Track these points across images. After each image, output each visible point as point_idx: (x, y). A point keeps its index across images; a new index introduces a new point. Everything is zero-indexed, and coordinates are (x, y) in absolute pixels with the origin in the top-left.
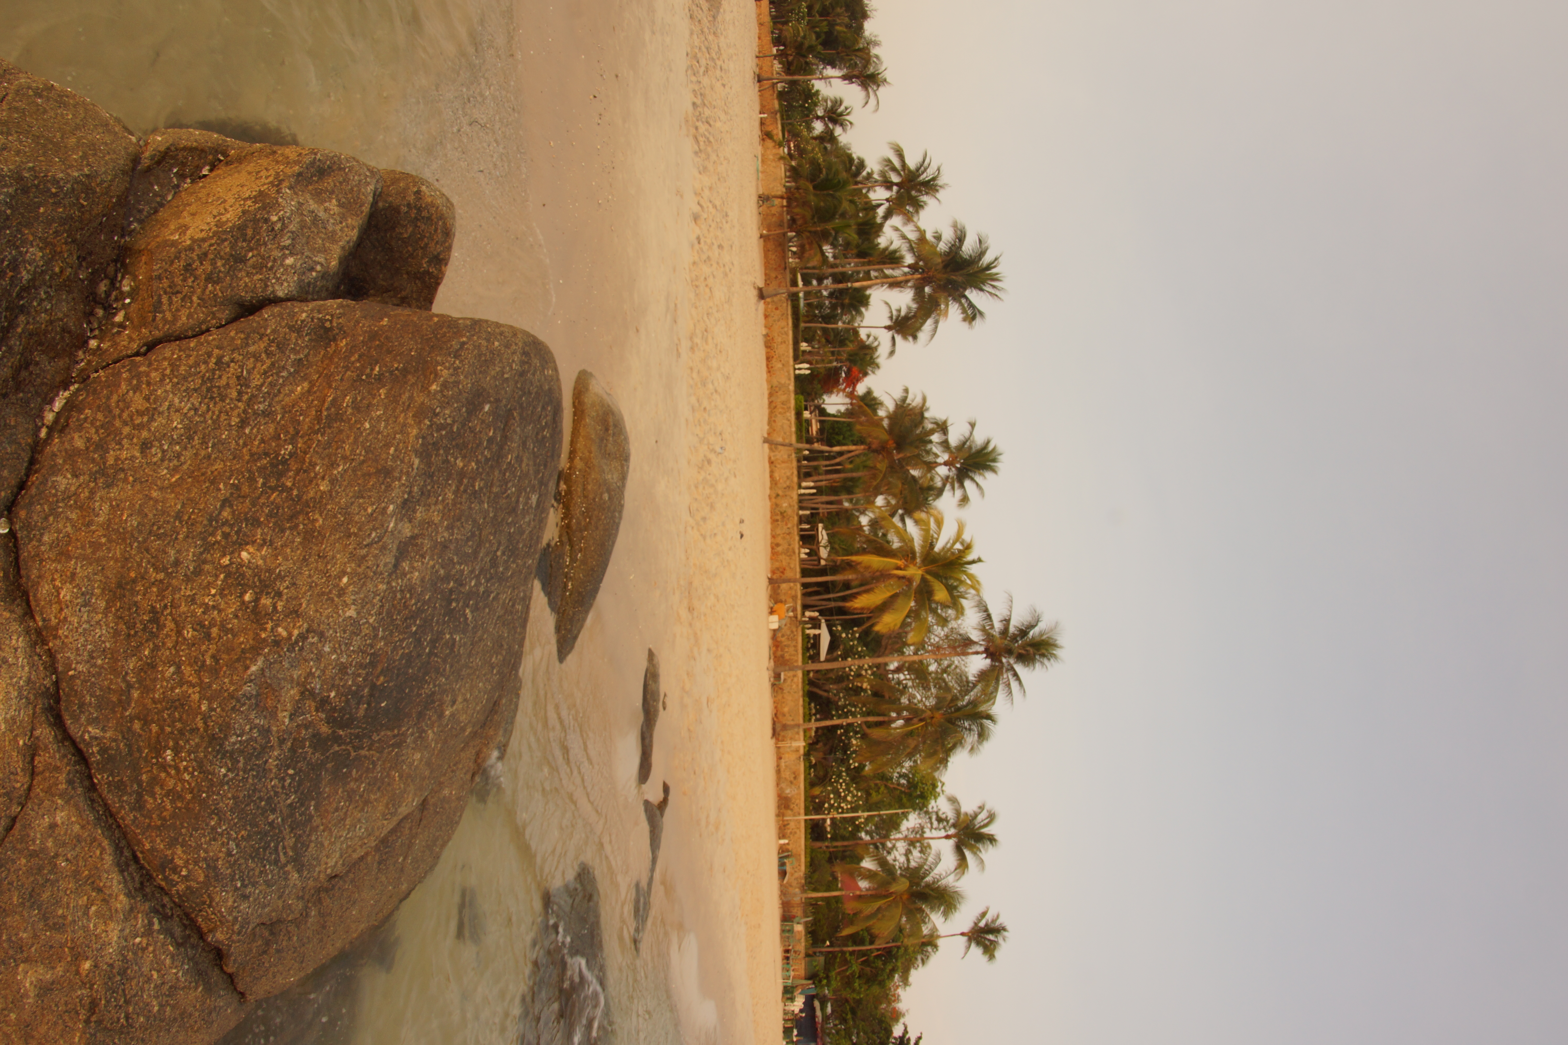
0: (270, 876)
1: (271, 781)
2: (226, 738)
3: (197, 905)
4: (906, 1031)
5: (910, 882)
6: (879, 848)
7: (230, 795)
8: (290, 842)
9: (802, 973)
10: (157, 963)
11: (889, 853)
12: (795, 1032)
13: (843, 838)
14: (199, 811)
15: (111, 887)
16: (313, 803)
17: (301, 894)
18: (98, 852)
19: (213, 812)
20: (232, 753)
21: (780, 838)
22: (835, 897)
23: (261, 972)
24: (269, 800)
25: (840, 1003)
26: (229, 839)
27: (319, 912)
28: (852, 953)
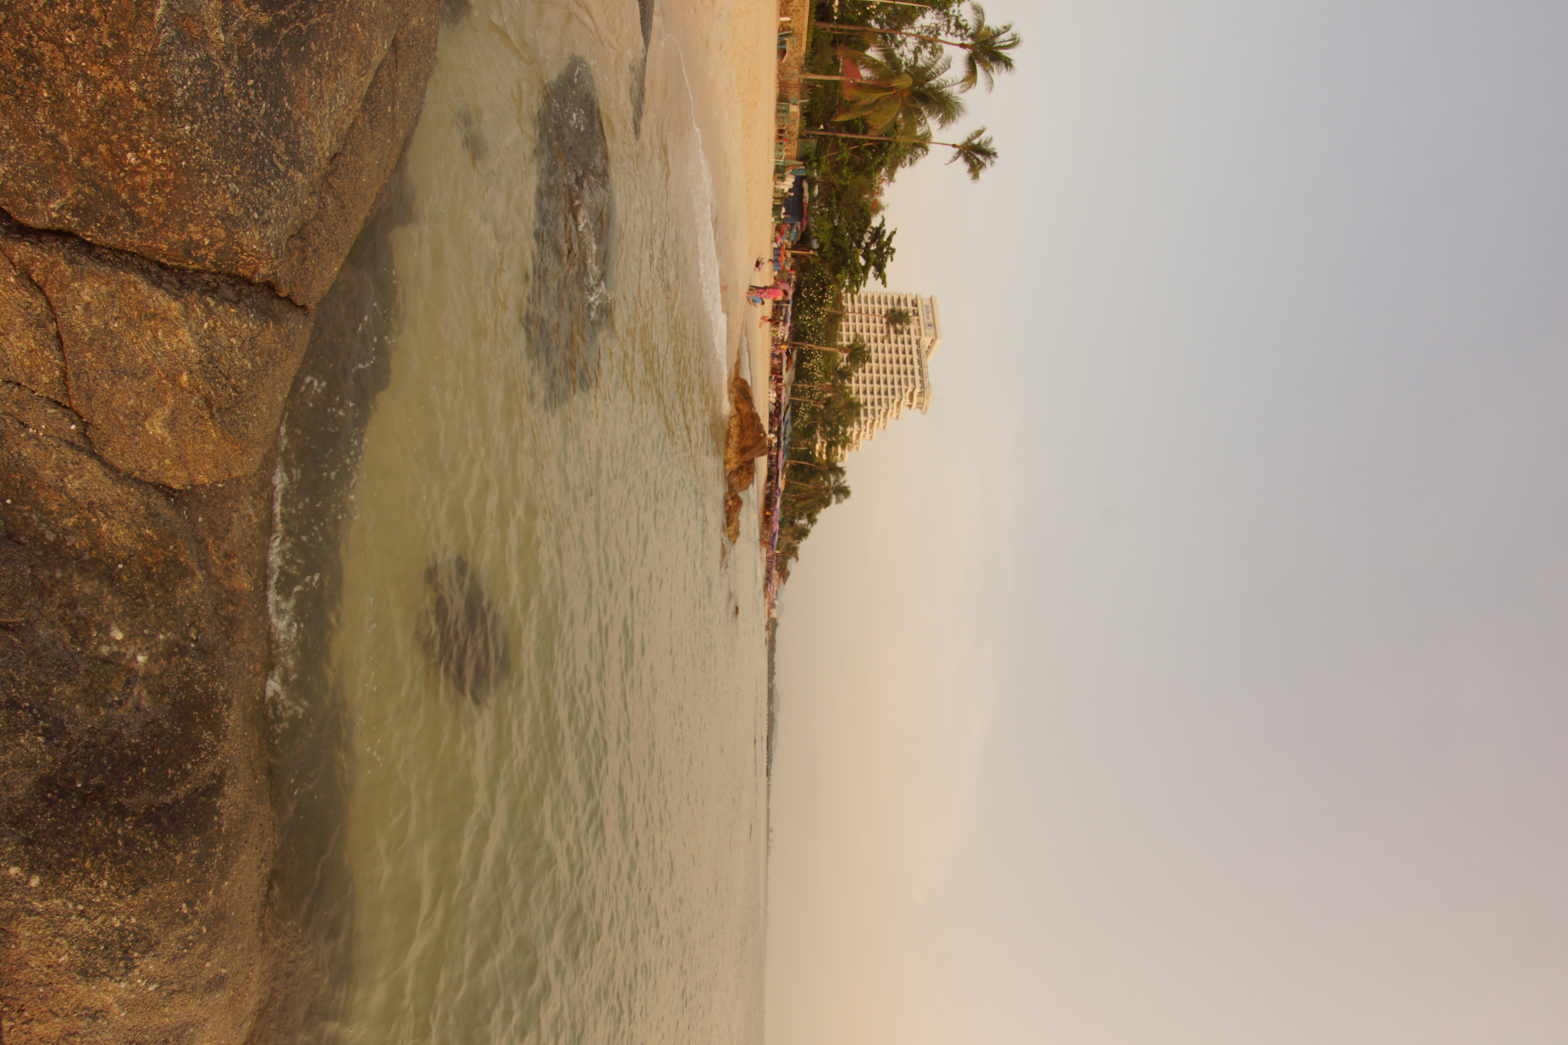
0: (278, 191)
1: (236, 104)
2: (172, 97)
3: (232, 260)
4: (883, 224)
5: (914, 80)
6: (887, 41)
7: (206, 145)
8: (281, 148)
9: (794, 153)
10: (230, 330)
11: (897, 46)
12: (783, 210)
13: (851, 22)
14: (188, 180)
15: (160, 305)
16: (285, 99)
17: (311, 189)
18: (133, 290)
19: (200, 171)
20: (186, 106)
21: (781, 16)
22: (834, 81)
23: (310, 278)
24: (244, 124)
25: (827, 187)
26: (227, 184)
27: (334, 197)
28: (845, 140)
